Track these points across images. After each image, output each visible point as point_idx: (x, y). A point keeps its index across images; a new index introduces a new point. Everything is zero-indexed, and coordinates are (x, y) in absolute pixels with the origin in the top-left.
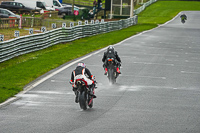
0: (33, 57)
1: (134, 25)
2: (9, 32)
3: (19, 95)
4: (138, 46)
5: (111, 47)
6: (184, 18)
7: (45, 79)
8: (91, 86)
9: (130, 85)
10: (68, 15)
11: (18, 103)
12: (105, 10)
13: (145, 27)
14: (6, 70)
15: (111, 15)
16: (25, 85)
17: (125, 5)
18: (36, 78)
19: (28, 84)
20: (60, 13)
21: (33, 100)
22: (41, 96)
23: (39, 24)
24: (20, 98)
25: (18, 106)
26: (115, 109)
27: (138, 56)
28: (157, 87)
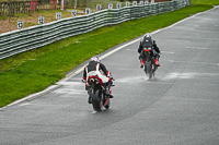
0: (77, 41)
1: (187, 6)
2: (50, 14)
3: (61, 83)
4: (191, 29)
8: (107, 84)
9: (182, 72)
11: (59, 91)
13: (199, 9)
14: (46, 56)
16: (67, 72)
18: (79, 64)
19: (70, 71)
21: (76, 87)
23: (82, 5)
24: (62, 86)
25: (59, 95)
26: (165, 98)
27: (190, 40)
28: (212, 74)
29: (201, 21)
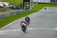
0: (3, 20)
1: (31, 11)
4: (32, 17)
5: (27, 16)
6: (45, 9)
7: (6, 26)
10: (12, 8)
12: (23, 7)
13: (34, 11)
15: (25, 8)
17: (29, 5)
18: (3, 26)
19: (1, 28)
20: (10, 8)
21: (2, 32)
22: (5, 31)
23: (4, 11)
26: (26, 35)
28: (38, 29)
29: (35, 15)
